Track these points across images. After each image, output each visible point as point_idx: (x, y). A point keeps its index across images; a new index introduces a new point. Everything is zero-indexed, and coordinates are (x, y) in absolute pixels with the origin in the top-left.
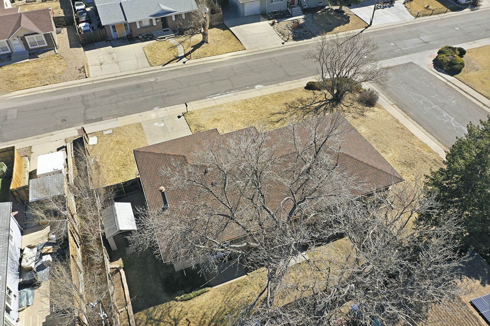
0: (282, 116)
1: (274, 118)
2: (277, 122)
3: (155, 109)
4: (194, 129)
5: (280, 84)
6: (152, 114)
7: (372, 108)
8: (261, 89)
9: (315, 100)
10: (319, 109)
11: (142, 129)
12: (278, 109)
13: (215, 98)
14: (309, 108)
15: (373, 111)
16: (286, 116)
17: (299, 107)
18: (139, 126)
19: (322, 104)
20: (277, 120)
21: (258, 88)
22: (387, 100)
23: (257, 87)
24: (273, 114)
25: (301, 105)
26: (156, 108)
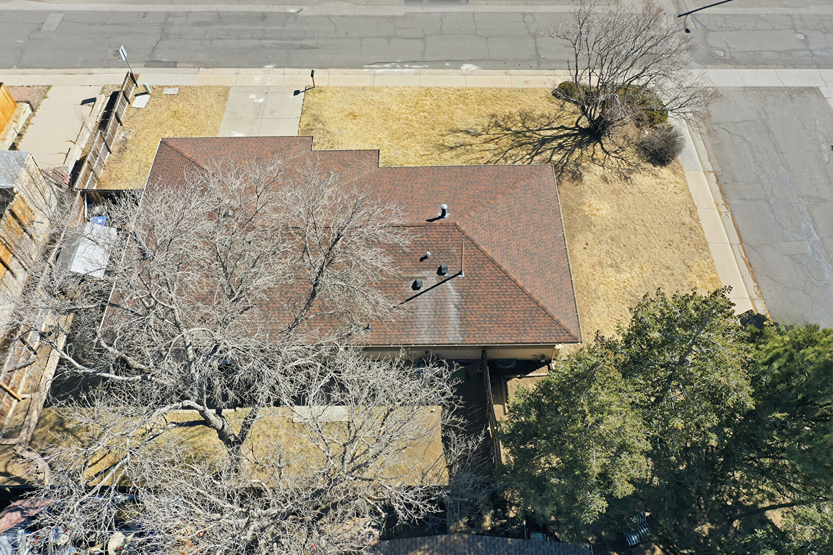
0: (469, 139)
1: (451, 140)
2: (452, 148)
3: (267, 67)
4: (306, 123)
5: (512, 71)
6: (256, 76)
7: (658, 168)
8: (472, 73)
9: (553, 122)
10: (549, 143)
11: (226, 100)
12: (471, 122)
13: (378, 71)
14: (530, 137)
15: (656, 176)
16: (477, 141)
17: (514, 129)
18: (224, 93)
19: (562, 133)
20: (453, 145)
21: (467, 69)
22: (705, 157)
23: (465, 67)
24: (454, 131)
25: (520, 125)
26: (271, 66)
